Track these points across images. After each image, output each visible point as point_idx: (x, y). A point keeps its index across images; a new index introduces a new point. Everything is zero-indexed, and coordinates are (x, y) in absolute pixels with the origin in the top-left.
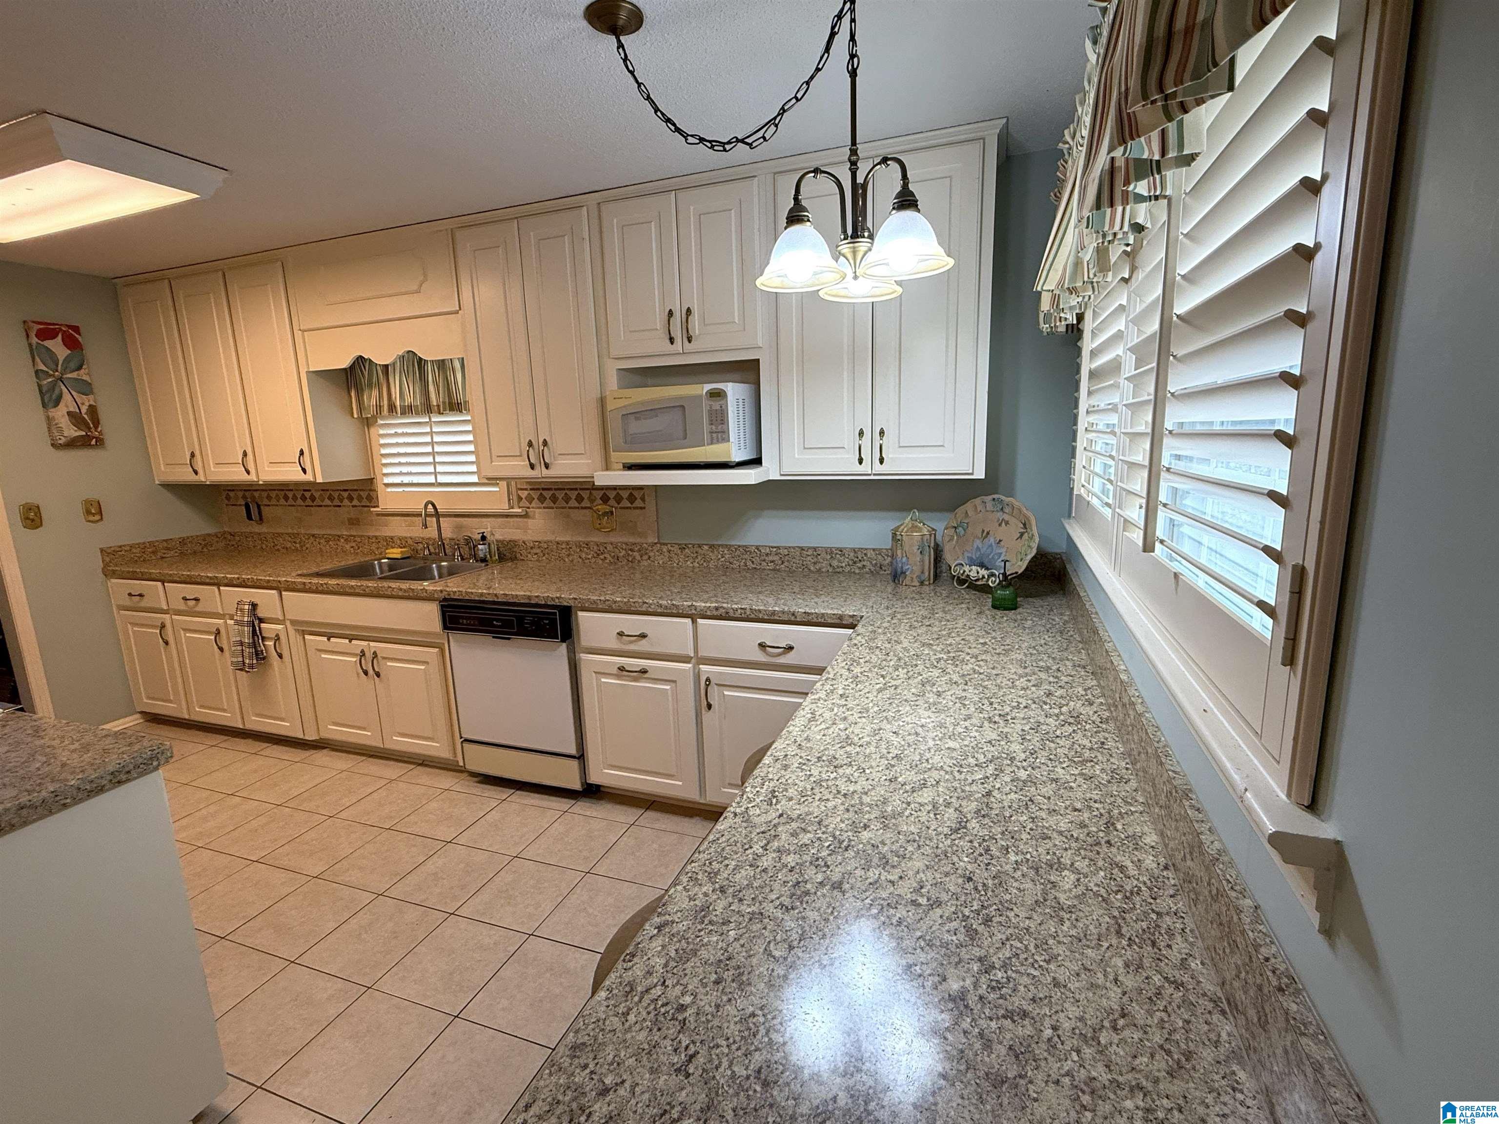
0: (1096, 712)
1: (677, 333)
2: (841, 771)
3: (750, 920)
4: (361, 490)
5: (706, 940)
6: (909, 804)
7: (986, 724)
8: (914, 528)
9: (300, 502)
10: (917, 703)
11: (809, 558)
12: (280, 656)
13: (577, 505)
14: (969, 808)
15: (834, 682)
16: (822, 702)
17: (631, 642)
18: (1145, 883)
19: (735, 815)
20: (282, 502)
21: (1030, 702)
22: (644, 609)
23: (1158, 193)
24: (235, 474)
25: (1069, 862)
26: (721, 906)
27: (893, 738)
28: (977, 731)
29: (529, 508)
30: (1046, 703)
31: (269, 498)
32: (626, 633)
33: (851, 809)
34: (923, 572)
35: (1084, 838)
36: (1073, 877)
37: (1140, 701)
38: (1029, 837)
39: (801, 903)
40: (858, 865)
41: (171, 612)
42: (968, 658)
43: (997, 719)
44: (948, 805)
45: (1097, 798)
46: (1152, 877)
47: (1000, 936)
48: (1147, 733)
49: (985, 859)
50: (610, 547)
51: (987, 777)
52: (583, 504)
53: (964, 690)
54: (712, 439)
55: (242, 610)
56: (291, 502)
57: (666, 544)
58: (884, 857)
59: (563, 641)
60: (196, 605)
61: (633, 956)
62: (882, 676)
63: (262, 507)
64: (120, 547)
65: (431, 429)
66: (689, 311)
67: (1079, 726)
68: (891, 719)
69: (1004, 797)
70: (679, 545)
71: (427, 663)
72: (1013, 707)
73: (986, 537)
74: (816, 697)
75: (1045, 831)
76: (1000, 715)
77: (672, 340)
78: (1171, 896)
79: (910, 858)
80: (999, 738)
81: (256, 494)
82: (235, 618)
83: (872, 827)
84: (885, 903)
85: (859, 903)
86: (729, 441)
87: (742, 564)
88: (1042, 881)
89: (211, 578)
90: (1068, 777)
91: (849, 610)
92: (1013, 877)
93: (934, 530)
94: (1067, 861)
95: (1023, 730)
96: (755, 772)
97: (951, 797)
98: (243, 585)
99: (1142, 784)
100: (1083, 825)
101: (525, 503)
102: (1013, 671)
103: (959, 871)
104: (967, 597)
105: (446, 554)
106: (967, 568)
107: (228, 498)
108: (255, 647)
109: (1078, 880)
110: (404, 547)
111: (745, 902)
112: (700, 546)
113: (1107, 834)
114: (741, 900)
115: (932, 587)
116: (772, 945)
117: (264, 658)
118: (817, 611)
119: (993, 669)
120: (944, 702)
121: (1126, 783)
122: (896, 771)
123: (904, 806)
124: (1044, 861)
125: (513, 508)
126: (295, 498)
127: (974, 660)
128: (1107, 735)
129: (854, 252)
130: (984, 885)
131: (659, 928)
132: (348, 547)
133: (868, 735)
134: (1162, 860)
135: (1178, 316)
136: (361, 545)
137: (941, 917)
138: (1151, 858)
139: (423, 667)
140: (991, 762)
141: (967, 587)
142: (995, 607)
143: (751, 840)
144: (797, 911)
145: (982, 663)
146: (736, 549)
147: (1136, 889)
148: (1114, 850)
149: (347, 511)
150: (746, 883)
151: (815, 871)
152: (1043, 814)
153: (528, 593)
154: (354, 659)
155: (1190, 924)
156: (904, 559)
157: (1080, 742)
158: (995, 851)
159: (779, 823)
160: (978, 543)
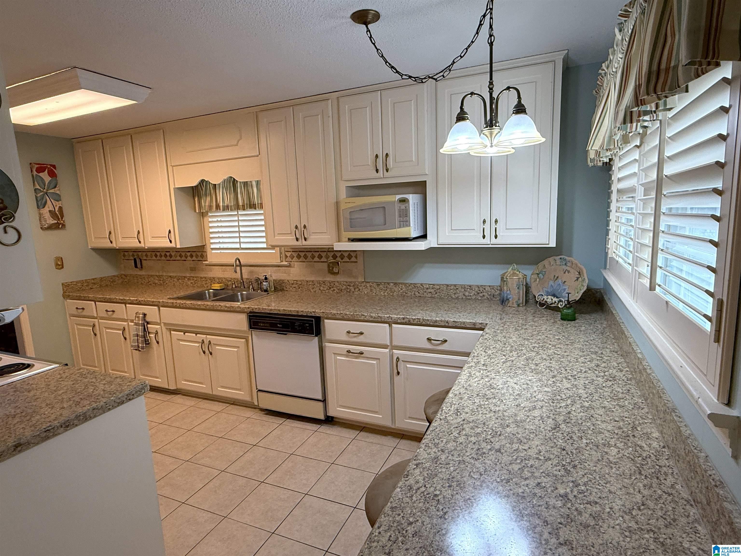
0: (624, 375)
1: (380, 166)
2: (490, 401)
3: (459, 463)
4: (197, 252)
5: (440, 471)
6: (528, 416)
7: (564, 380)
8: (514, 274)
9: (163, 258)
10: (525, 369)
11: (452, 291)
12: (158, 343)
13: (318, 260)
14: (560, 419)
15: (478, 358)
16: (473, 368)
17: (355, 337)
18: (653, 453)
19: (441, 419)
20: (154, 258)
21: (587, 369)
22: (362, 319)
23: (655, 119)
24: (133, 243)
25: (613, 443)
26: (443, 457)
27: (515, 386)
28: (559, 383)
29: (291, 262)
30: (596, 370)
31: (146, 256)
32: (352, 332)
33: (499, 418)
34: (519, 299)
35: (621, 434)
36: (616, 450)
37: (649, 368)
38: (592, 432)
39: (482, 457)
40: (507, 442)
41: (98, 318)
42: (550, 346)
43: (570, 377)
44: (549, 417)
45: (627, 416)
46: (657, 451)
47: (581, 473)
48: (653, 383)
49: (571, 441)
50: (337, 284)
51: (567, 405)
52: (322, 260)
53: (550, 363)
54: (400, 225)
55: (138, 317)
56: (158, 258)
57: (369, 282)
58: (520, 439)
59: (316, 336)
60: (113, 314)
61: (408, 476)
62: (504, 355)
63: (142, 261)
64: (71, 282)
65: (238, 218)
66: (387, 155)
67: (615, 382)
68: (512, 377)
69: (578, 414)
70: (376, 283)
71: (238, 347)
72: (579, 372)
73: (556, 279)
74: (470, 365)
75: (600, 430)
76: (571, 376)
77: (377, 171)
78: (666, 459)
79: (533, 440)
80: (572, 387)
81: (140, 254)
82: (135, 321)
83: (511, 426)
84: (523, 458)
85: (510, 458)
86: (410, 226)
87: (413, 294)
88: (601, 451)
89: (122, 300)
90: (611, 406)
91: (479, 320)
92: (586, 449)
93: (525, 275)
94: (612, 442)
95: (585, 383)
96: (446, 400)
97: (550, 414)
98: (139, 303)
99: (651, 409)
100: (620, 428)
101: (289, 259)
102: (576, 354)
103: (558, 446)
104: (545, 313)
105: (244, 287)
106: (545, 297)
107: (124, 256)
108: (145, 338)
109: (619, 451)
110: (221, 283)
111: (455, 456)
112: (388, 284)
113: (633, 432)
114: (452, 455)
115: (524, 308)
116: (472, 473)
117: (149, 344)
118: (461, 320)
119: (565, 352)
120: (540, 369)
121: (642, 409)
122: (519, 401)
123: (526, 417)
124: (601, 443)
125: (282, 262)
126: (161, 256)
127: (553, 348)
128: (631, 386)
129: (491, 134)
130: (571, 452)
131: (417, 465)
132: (189, 283)
133: (501, 384)
134: (662, 444)
135: (666, 176)
136: (196, 282)
137: (552, 464)
138: (656, 443)
139: (236, 350)
140: (569, 398)
141: (545, 308)
142: (562, 319)
143: (451, 430)
144: (481, 460)
145: (558, 349)
146: (409, 285)
147: (648, 456)
148: (637, 439)
149: (189, 263)
150: (453, 448)
151: (486, 444)
152: (599, 423)
153: (297, 309)
154: (198, 345)
155: (676, 471)
156: (508, 292)
157: (616, 389)
158: (575, 438)
159: (463, 424)
160: (551, 283)
